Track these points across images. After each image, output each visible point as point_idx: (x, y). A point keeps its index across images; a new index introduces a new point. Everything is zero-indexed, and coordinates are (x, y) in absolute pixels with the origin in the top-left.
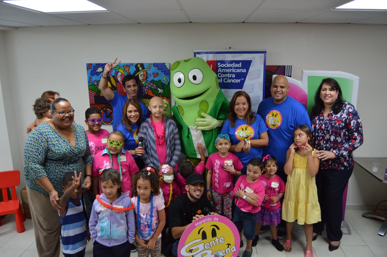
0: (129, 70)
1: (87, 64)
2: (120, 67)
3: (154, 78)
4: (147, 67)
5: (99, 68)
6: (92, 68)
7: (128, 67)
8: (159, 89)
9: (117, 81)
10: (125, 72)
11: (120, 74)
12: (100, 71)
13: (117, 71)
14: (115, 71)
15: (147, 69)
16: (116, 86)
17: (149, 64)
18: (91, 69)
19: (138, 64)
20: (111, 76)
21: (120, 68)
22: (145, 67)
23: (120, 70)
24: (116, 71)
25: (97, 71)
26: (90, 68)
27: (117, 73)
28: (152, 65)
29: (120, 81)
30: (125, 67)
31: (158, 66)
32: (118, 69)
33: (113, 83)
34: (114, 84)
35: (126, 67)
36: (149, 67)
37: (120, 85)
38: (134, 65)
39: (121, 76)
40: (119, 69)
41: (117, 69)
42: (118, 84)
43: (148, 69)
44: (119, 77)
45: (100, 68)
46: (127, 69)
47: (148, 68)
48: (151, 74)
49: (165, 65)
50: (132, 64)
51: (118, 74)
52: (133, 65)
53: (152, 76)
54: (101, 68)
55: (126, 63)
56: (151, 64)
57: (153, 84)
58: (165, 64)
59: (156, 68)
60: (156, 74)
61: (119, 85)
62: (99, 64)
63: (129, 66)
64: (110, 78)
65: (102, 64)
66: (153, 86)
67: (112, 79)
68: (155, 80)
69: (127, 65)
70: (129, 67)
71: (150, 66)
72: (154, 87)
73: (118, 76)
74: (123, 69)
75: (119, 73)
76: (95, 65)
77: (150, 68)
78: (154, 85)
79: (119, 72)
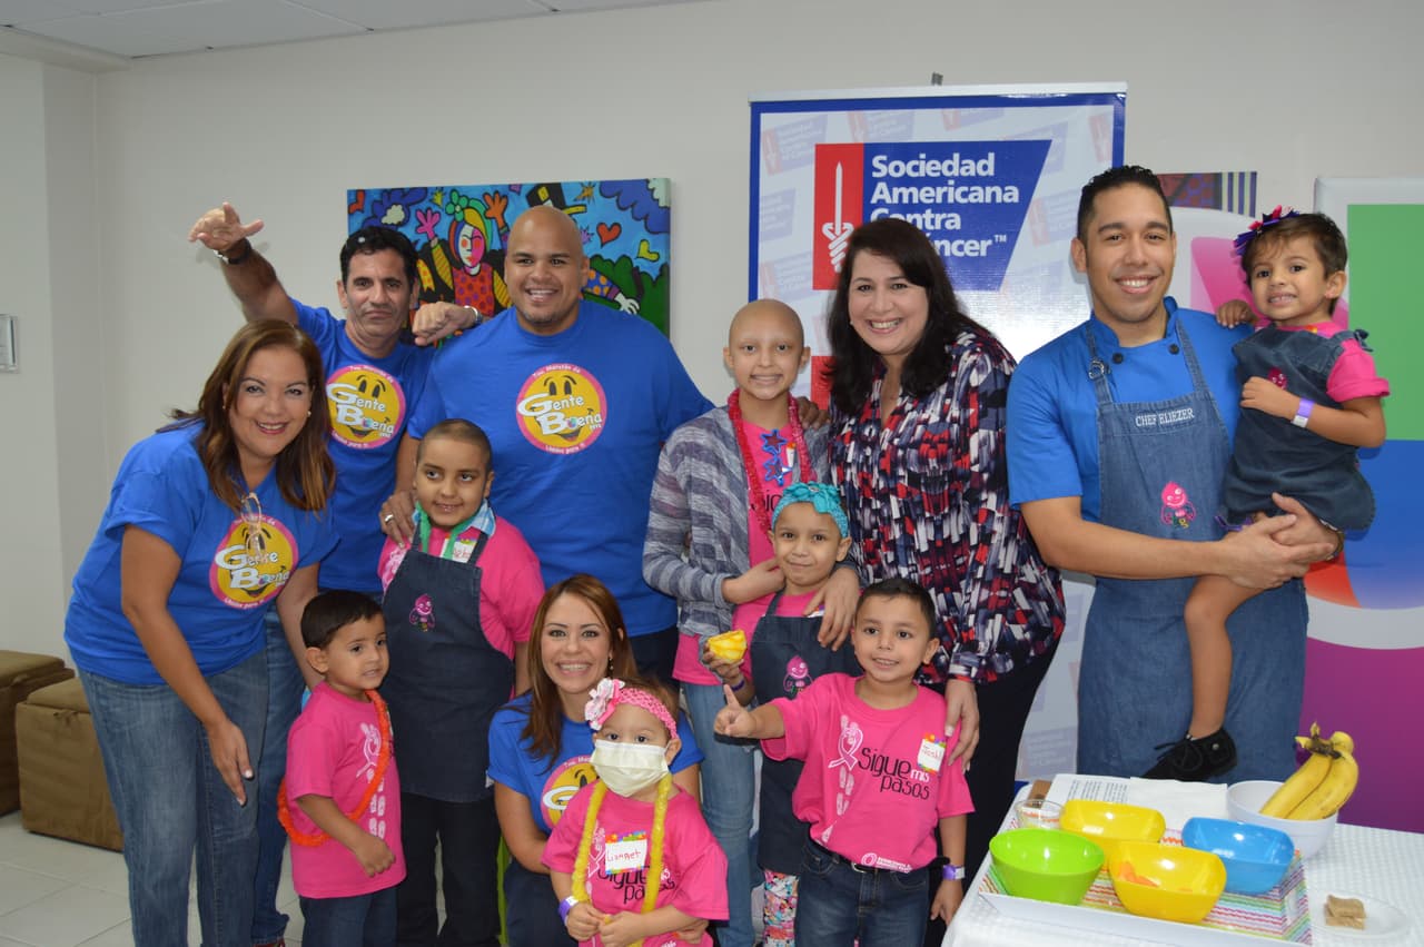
0: (502, 215)
1: (350, 192)
2: (472, 203)
3: (602, 245)
4: (575, 200)
5: (390, 208)
6: (368, 207)
7: (501, 200)
8: (620, 298)
9: (455, 263)
10: (488, 222)
11: (467, 231)
12: (395, 222)
13: (459, 217)
14: (451, 218)
15: (573, 210)
16: (450, 284)
17: (582, 184)
18: (363, 212)
19: (539, 186)
20: (436, 240)
21: (468, 207)
22: (569, 201)
23: (471, 215)
24: (455, 219)
25: (385, 220)
26: (359, 210)
27: (457, 226)
28: (596, 191)
29: (468, 263)
30: (490, 201)
31: (618, 194)
32: (462, 209)
33: (440, 273)
34: (443, 277)
35: (493, 200)
36: (584, 199)
37: (469, 280)
38: (524, 192)
39: (471, 239)
40: (466, 211)
41: (458, 209)
42: (461, 275)
43: (581, 209)
44: (464, 244)
45: (394, 207)
46: (495, 211)
47: (580, 202)
48: (593, 230)
49: (651, 186)
50: (515, 189)
51: (463, 232)
52: (519, 193)
53: (596, 239)
54: (400, 207)
55: (492, 186)
56: (591, 185)
57: (599, 273)
58: (647, 181)
59: (614, 199)
60: (610, 230)
61: (464, 280)
62: (393, 190)
63: (505, 196)
64: (431, 249)
65: (402, 189)
66: (597, 282)
67: (438, 255)
68: (605, 257)
69: (497, 192)
70: (504, 201)
71: (586, 193)
72: (602, 287)
73: (461, 239)
74: (482, 210)
75: (466, 226)
76: (377, 197)
77: (585, 202)
78: (603, 280)
79: (464, 222)
